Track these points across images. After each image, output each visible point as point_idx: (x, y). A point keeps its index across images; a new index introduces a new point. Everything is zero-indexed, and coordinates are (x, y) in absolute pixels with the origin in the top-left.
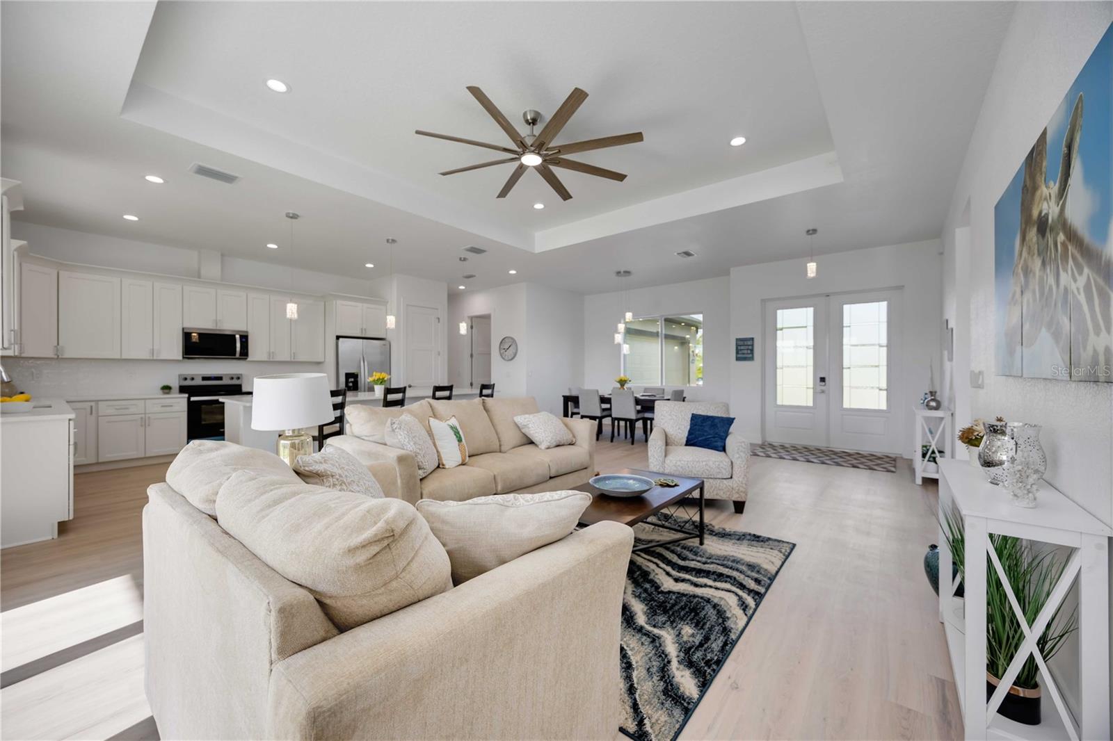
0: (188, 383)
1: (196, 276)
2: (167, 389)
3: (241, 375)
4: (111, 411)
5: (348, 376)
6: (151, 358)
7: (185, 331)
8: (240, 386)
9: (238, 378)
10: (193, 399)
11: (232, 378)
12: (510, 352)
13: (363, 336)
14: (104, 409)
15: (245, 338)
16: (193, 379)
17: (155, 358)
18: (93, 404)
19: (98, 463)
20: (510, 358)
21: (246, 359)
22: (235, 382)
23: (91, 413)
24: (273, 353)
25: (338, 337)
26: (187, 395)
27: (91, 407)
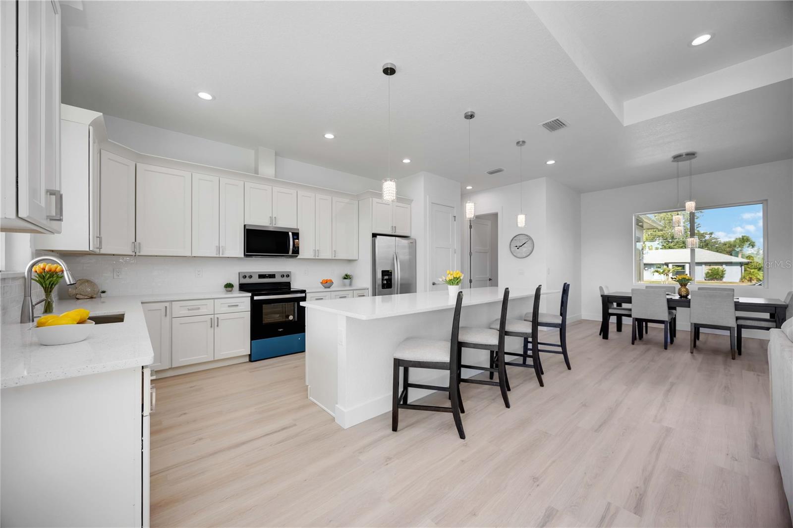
0: (247, 281)
1: (254, 173)
2: (229, 286)
3: (290, 272)
4: (184, 312)
5: (384, 273)
6: (218, 256)
7: (247, 228)
8: (288, 284)
9: (288, 276)
10: (256, 298)
11: (283, 276)
12: (525, 250)
13: (394, 234)
14: (178, 310)
15: (296, 235)
16: (251, 277)
17: (221, 256)
18: (167, 304)
19: (171, 369)
20: (524, 255)
21: (297, 256)
22: (285, 280)
23: (166, 315)
24: (318, 250)
25: (374, 235)
26: (250, 294)
27: (166, 307)
